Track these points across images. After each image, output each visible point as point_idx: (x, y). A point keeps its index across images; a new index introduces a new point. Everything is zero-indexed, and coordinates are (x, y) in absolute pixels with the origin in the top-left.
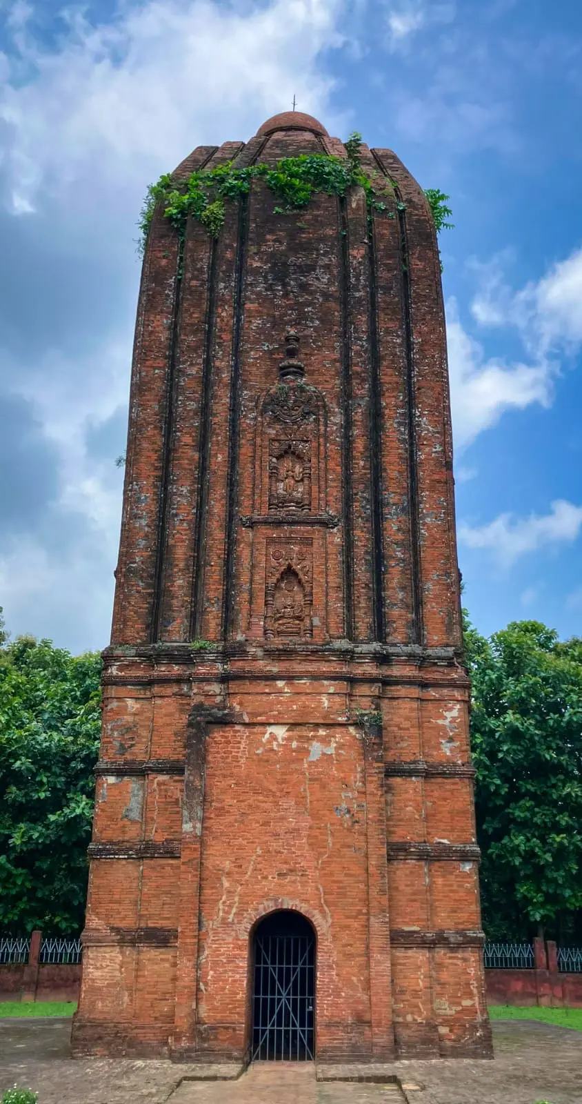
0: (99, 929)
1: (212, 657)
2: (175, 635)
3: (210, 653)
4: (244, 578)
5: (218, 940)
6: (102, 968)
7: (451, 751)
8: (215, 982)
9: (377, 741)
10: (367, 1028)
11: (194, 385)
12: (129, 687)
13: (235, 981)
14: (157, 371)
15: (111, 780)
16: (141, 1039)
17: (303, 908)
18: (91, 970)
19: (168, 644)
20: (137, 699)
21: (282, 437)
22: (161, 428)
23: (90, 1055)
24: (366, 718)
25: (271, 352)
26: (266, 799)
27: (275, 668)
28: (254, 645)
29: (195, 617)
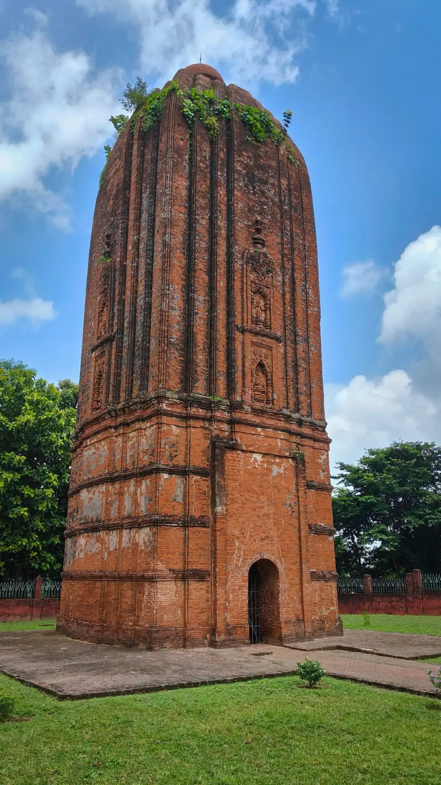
0: (163, 571)
1: (223, 407)
2: (200, 390)
3: (224, 405)
4: (239, 363)
5: (234, 577)
6: (165, 594)
7: (324, 477)
8: (233, 601)
9: (303, 468)
10: (302, 623)
11: (204, 232)
12: (174, 418)
13: (243, 600)
14: (181, 215)
15: (166, 476)
16: (194, 636)
17: (272, 559)
18: (159, 596)
19: (197, 395)
20: (178, 426)
21: (257, 282)
22: (184, 253)
23: (163, 648)
24: (297, 455)
25: (248, 226)
26: (253, 496)
27: (257, 420)
28: (247, 404)
29: (211, 380)
